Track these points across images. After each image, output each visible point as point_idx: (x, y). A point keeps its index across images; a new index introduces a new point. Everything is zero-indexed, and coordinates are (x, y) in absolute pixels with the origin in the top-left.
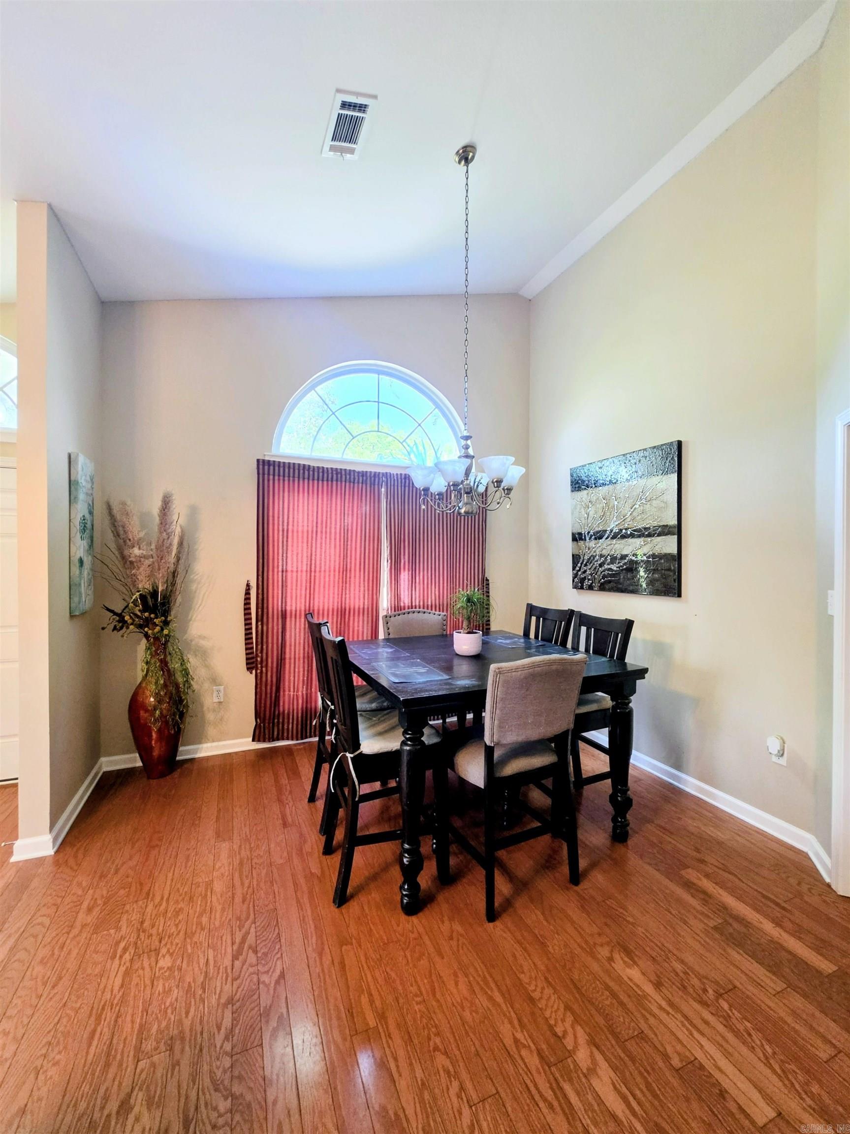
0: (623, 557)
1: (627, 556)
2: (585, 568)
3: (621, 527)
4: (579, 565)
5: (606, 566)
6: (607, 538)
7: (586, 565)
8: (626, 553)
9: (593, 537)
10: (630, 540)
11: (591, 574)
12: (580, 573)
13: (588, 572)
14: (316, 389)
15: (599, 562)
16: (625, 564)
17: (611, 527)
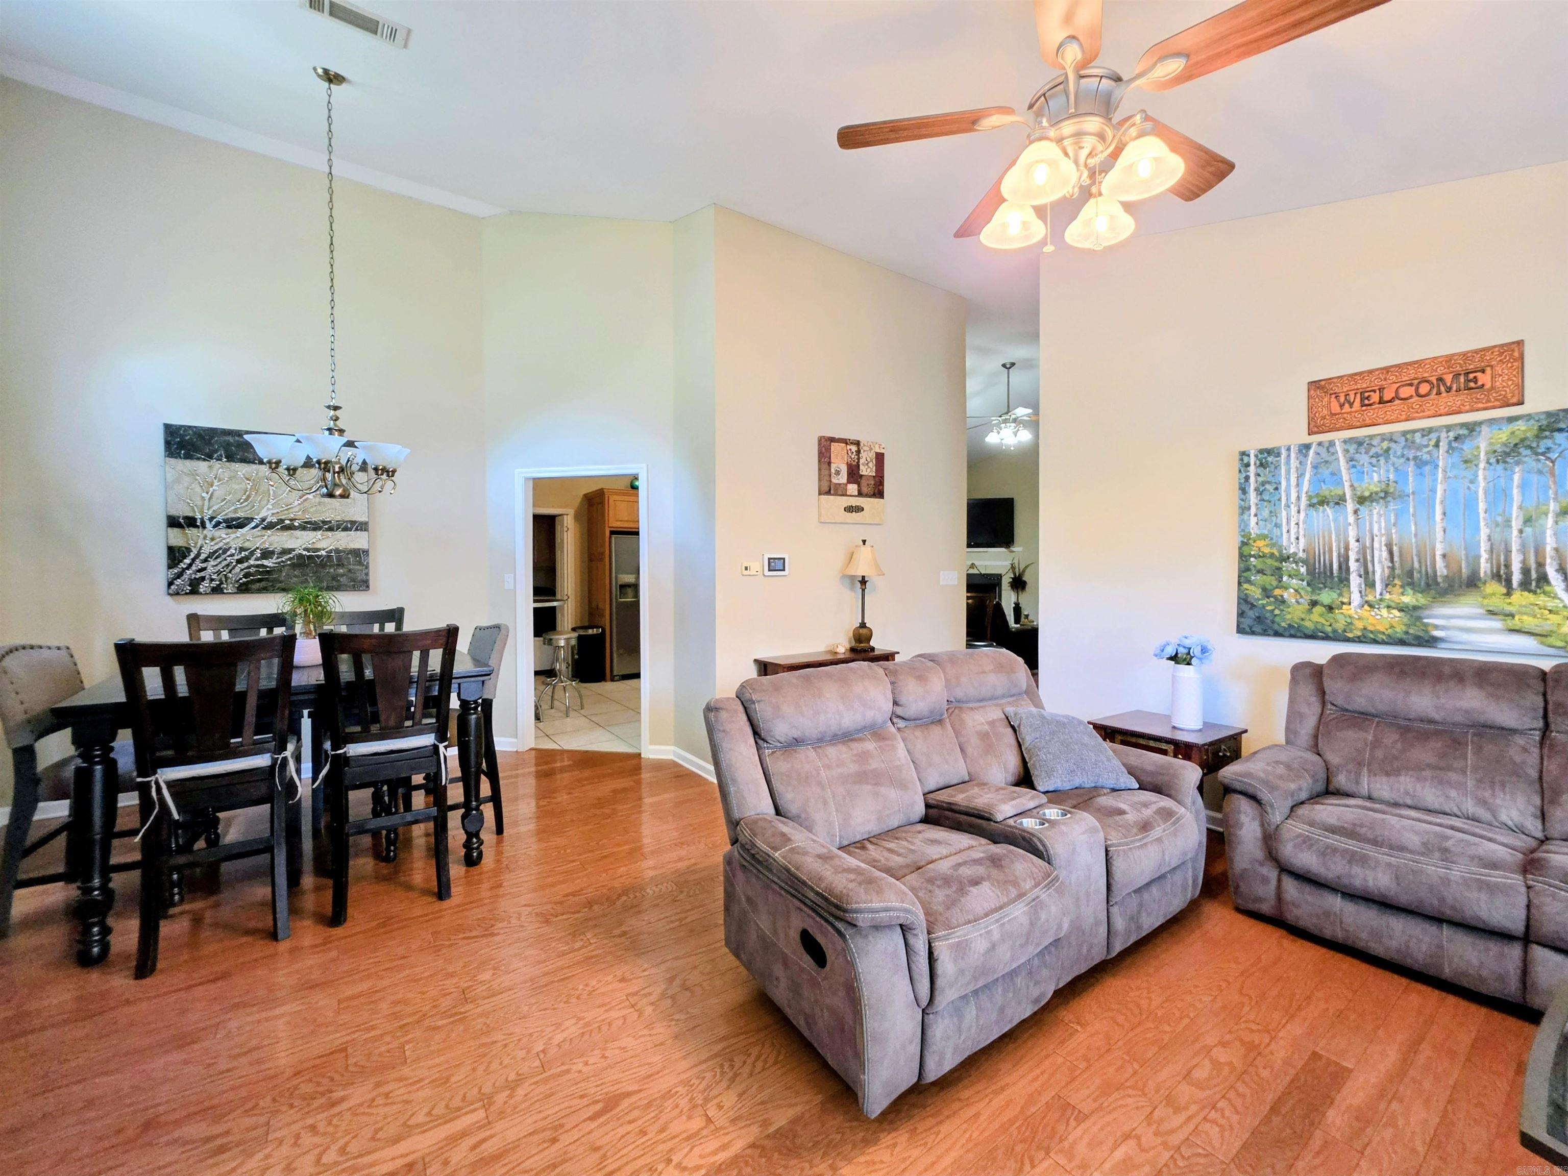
0: (285, 552)
1: (294, 550)
2: (204, 565)
3: (283, 517)
4: (187, 561)
5: (252, 562)
6: (254, 528)
7: (205, 560)
8: (290, 547)
9: (224, 525)
10: (298, 533)
11: (219, 573)
12: (188, 572)
13: (210, 570)
15: (236, 557)
16: (290, 559)
17: (262, 515)
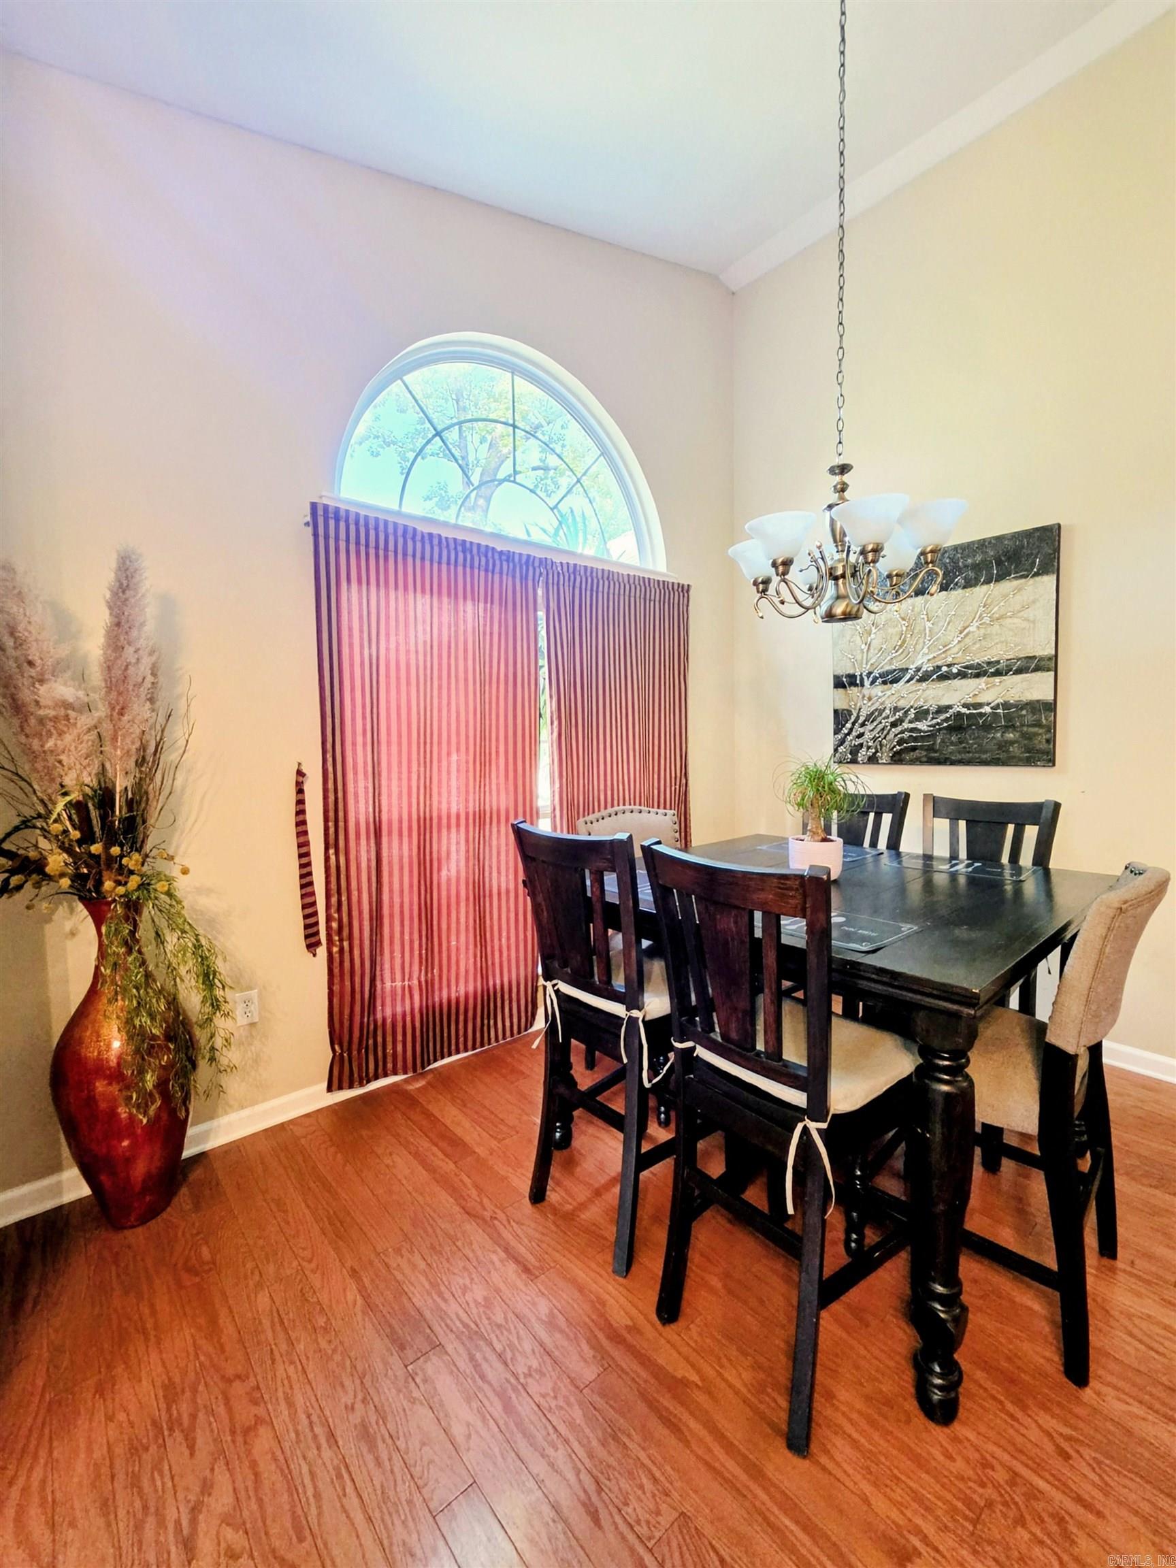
0: (941, 710)
1: (950, 707)
2: (862, 730)
3: (939, 663)
4: (849, 725)
5: (906, 725)
6: (908, 681)
7: (863, 725)
8: (947, 704)
9: (880, 680)
10: (957, 683)
11: (875, 739)
12: (849, 738)
13: (868, 735)
14: (405, 378)
15: (891, 720)
16: (946, 720)
17: (918, 663)
